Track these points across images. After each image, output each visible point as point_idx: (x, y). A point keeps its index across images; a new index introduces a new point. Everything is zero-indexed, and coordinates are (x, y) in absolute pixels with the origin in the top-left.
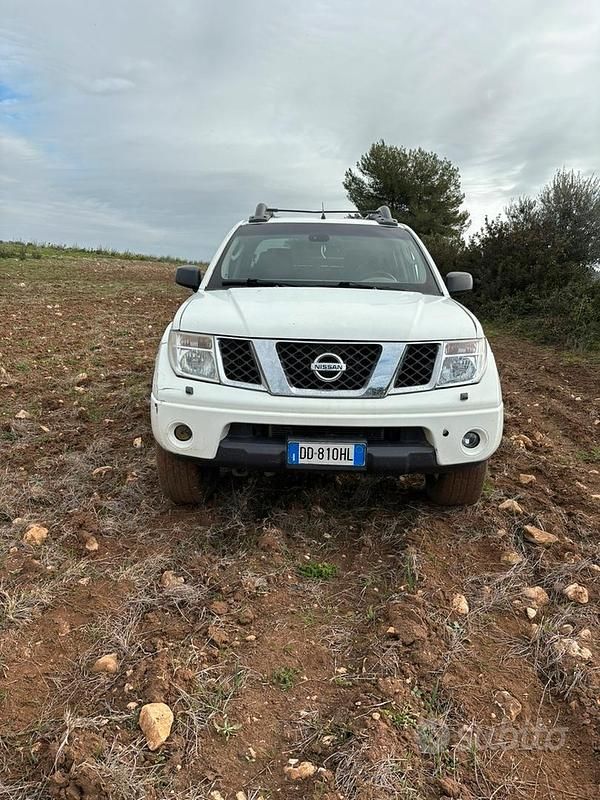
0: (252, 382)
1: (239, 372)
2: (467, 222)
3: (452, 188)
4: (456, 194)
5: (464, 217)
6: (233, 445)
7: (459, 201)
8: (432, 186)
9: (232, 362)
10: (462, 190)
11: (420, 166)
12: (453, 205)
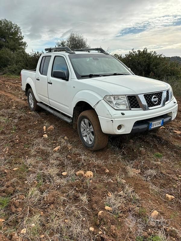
0: (138, 108)
1: (134, 105)
2: (26, 45)
3: (19, 34)
4: (21, 36)
5: (25, 44)
6: (135, 128)
7: (22, 38)
8: (12, 32)
9: (132, 102)
10: (23, 35)
11: (7, 25)
12: (20, 39)
